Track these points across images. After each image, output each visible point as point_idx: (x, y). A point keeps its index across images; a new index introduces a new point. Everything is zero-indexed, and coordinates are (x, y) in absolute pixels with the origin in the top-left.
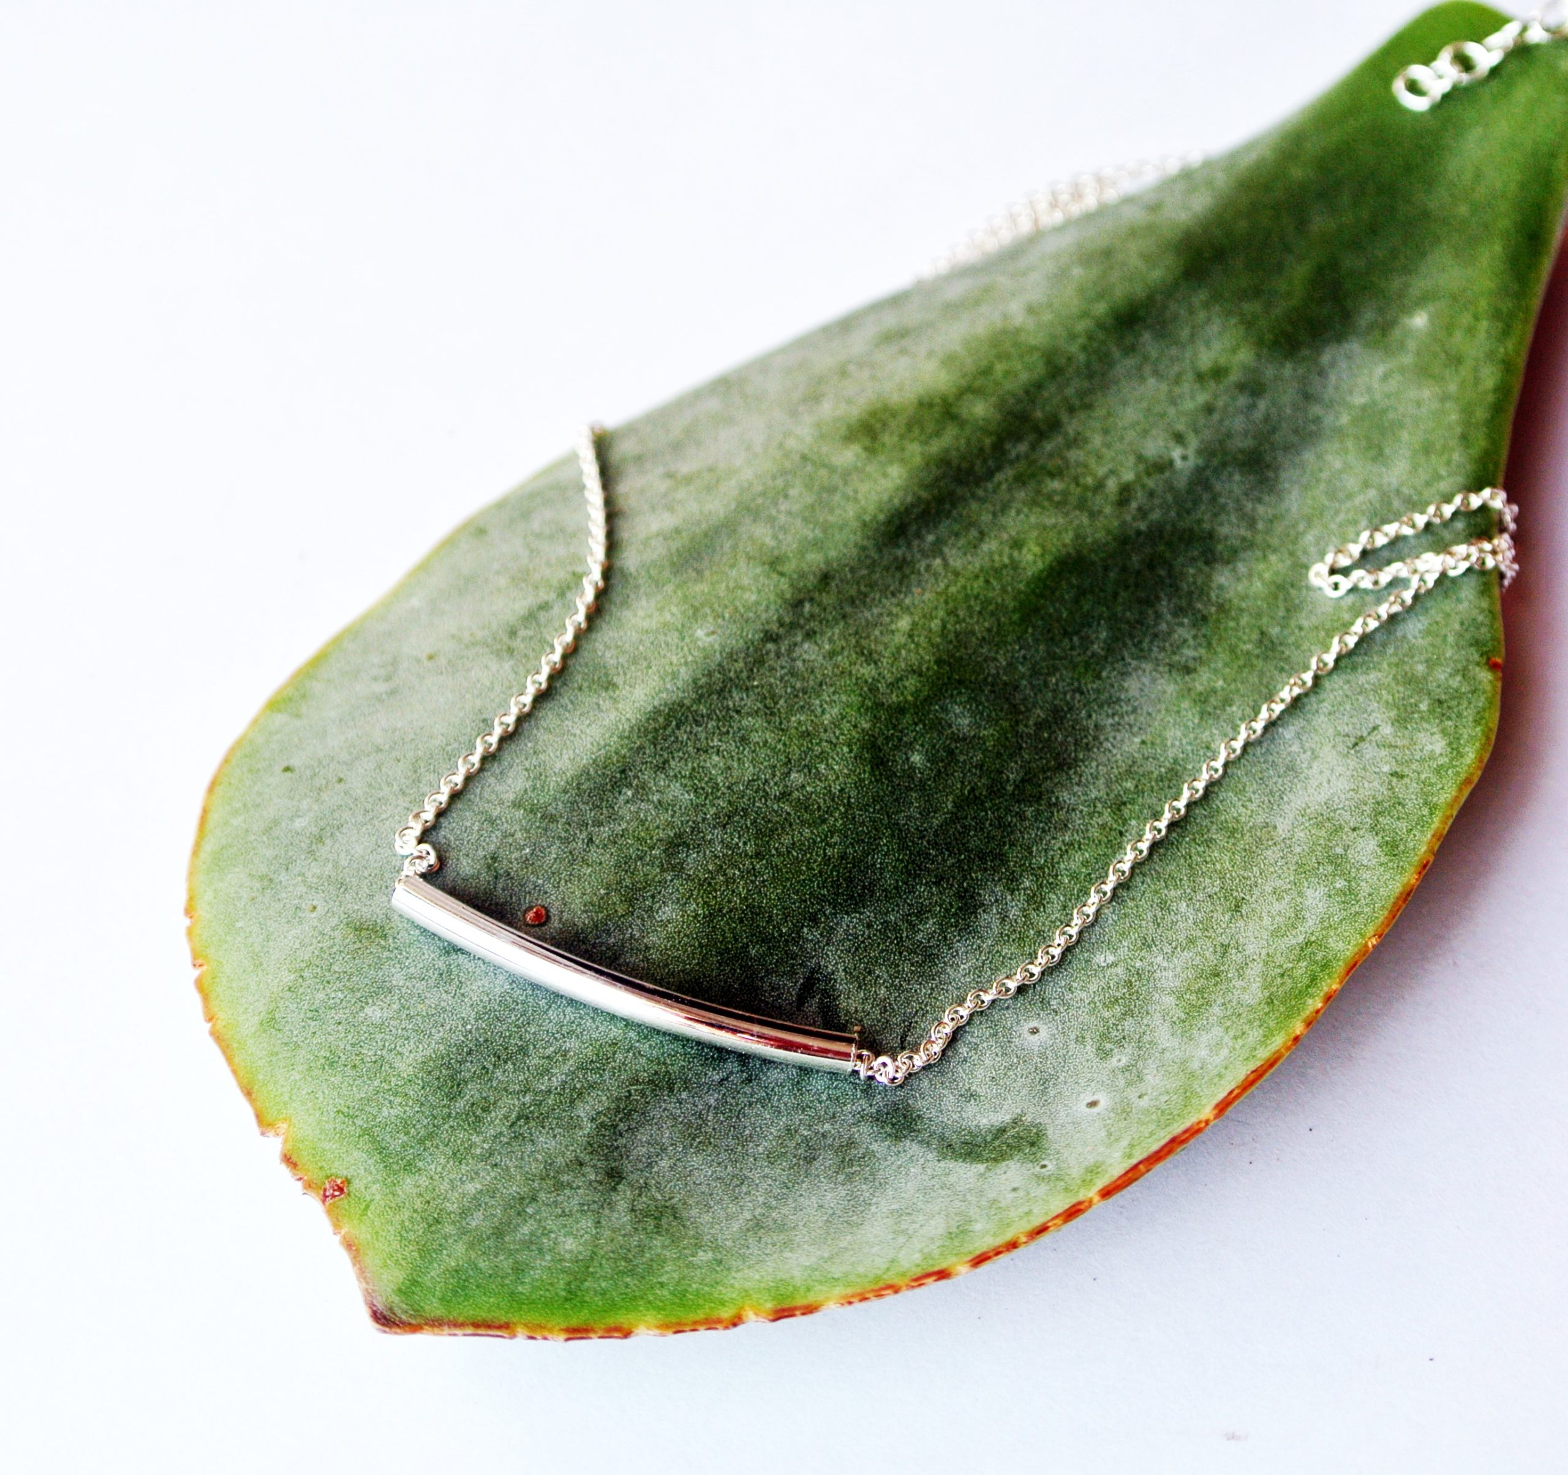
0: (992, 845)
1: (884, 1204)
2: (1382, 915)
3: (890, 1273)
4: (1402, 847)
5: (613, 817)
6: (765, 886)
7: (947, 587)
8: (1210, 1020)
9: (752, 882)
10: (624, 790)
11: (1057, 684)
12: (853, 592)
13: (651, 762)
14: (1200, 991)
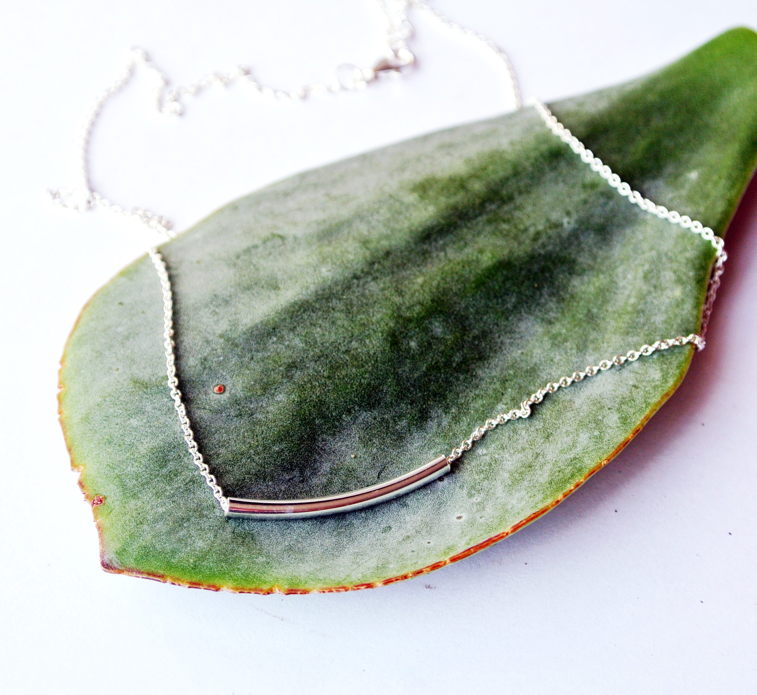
0: (441, 390)
1: (352, 549)
2: (612, 451)
3: (346, 581)
4: (629, 421)
5: (265, 349)
6: (329, 392)
7: (444, 266)
8: (522, 487)
9: (323, 389)
10: (273, 337)
11: (487, 320)
12: (399, 261)
13: (288, 326)
14: (521, 473)
